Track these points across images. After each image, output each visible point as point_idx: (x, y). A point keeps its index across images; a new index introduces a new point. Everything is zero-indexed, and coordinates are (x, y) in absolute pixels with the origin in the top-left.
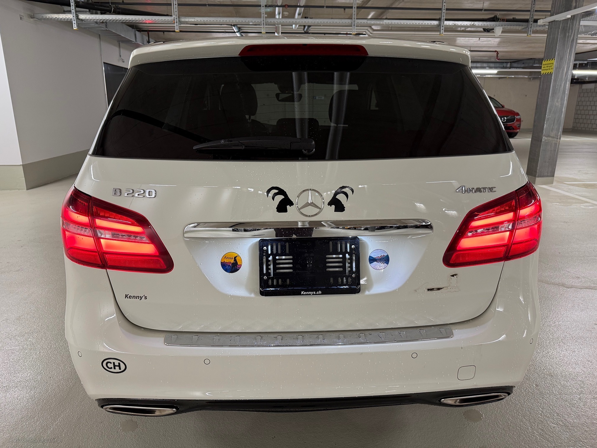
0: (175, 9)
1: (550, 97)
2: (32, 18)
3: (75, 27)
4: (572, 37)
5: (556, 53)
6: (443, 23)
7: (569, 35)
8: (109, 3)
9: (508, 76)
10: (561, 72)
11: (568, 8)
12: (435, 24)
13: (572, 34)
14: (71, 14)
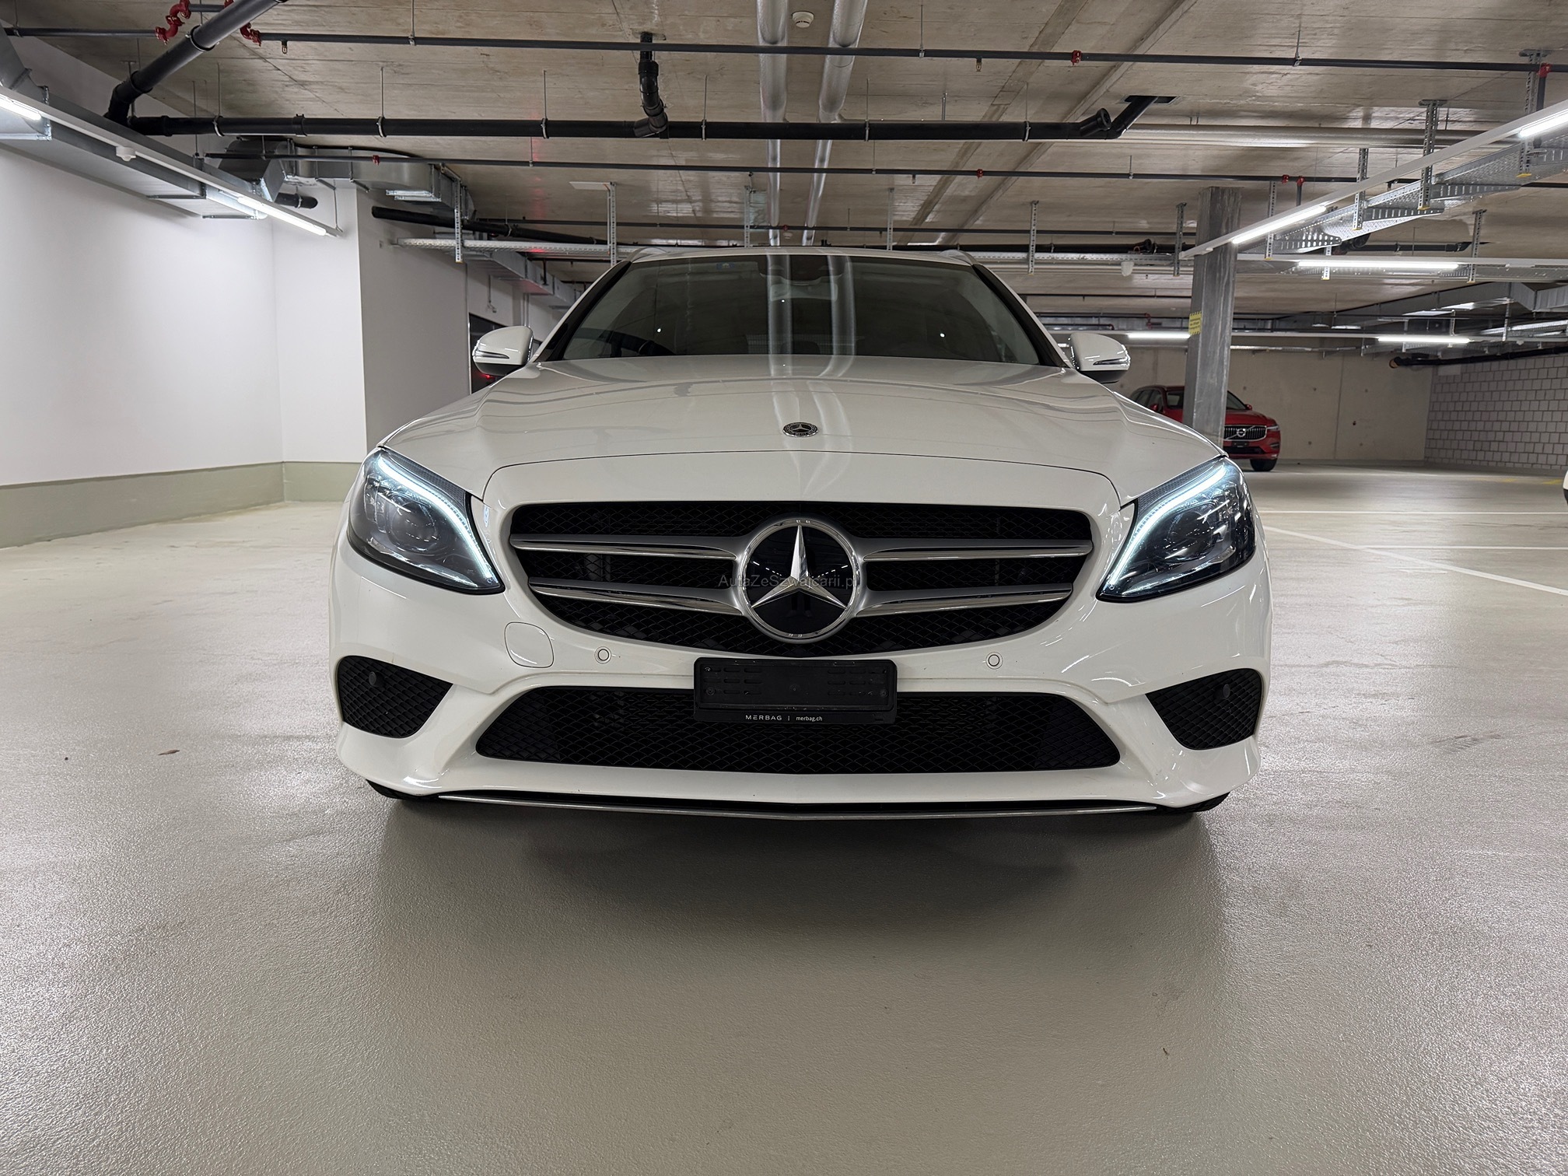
0: (612, 233)
1: (1198, 372)
2: (392, 243)
3: (458, 259)
4: (1226, 278)
5: (1203, 303)
6: (1033, 256)
7: (1220, 276)
8: (505, 220)
9: (1270, 348)
10: (1213, 331)
11: (1217, 235)
12: (1021, 258)
13: (1225, 274)
14: (454, 239)
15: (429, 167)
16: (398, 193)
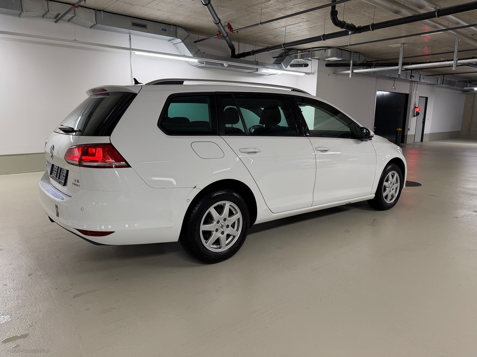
2: (334, 74)
3: (350, 77)
14: (350, 70)
15: (337, 49)
16: (329, 59)
